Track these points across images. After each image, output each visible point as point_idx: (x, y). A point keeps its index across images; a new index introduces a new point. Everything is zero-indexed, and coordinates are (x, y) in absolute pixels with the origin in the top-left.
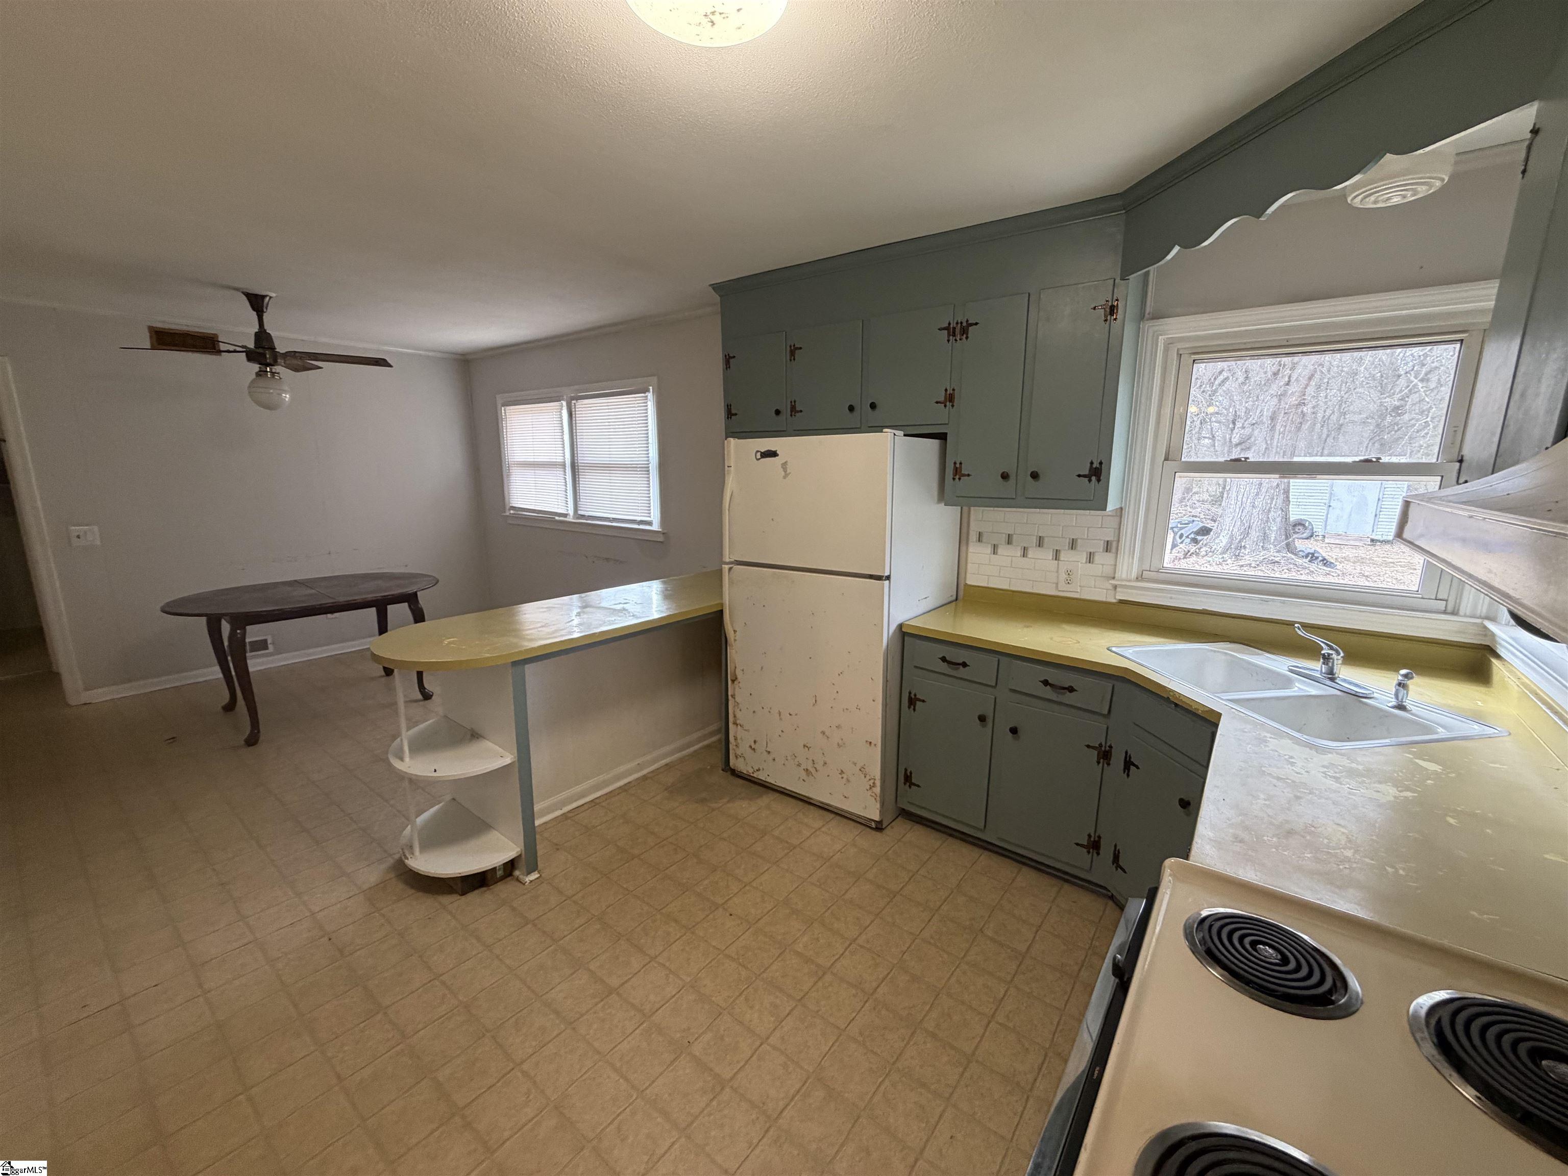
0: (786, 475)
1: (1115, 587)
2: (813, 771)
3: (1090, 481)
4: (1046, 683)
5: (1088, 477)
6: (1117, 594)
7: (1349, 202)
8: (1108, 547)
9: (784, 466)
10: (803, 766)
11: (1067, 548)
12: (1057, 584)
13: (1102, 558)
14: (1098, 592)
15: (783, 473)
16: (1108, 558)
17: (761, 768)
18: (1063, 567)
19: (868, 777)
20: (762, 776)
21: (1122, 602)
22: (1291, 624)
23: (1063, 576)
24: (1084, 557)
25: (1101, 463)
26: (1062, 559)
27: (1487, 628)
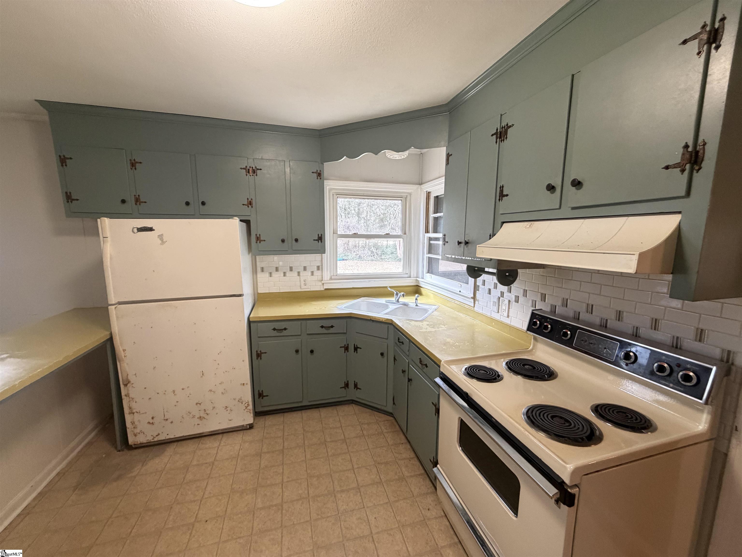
1: (323, 284)
2: (205, 416)
3: (318, 242)
4: (322, 327)
5: (318, 240)
6: (324, 286)
7: (387, 155)
8: (318, 268)
9: (161, 237)
10: (198, 416)
11: (303, 270)
12: (301, 286)
13: (317, 273)
14: (318, 287)
15: (160, 242)
16: (319, 273)
17: (160, 433)
18: (302, 279)
19: (244, 403)
20: (162, 437)
21: (326, 289)
22: (386, 287)
23: (303, 283)
24: (310, 274)
25: (321, 235)
26: (301, 275)
27: (417, 280)
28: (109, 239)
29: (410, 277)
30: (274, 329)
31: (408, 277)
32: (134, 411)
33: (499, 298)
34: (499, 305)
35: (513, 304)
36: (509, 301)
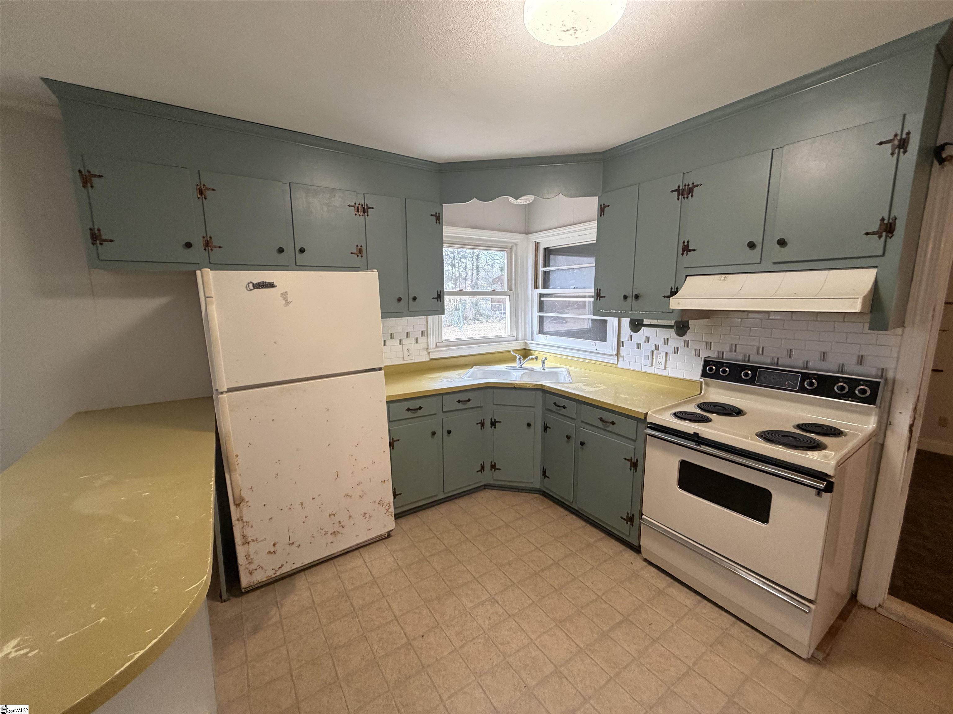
0: (287, 303)
1: (429, 353)
2: (340, 529)
3: (438, 301)
4: (459, 401)
5: (437, 299)
6: (430, 356)
8: (423, 333)
10: (331, 531)
11: (405, 337)
12: (403, 357)
13: (422, 340)
14: (423, 357)
15: (284, 302)
16: (425, 338)
17: (285, 563)
18: (405, 348)
19: (385, 505)
20: (286, 569)
21: (431, 360)
23: (406, 352)
24: (413, 341)
25: (440, 292)
26: (403, 344)
27: (526, 343)
28: (214, 299)
29: (517, 340)
30: (408, 410)
31: (515, 340)
32: (249, 540)
33: (653, 352)
34: (653, 359)
35: (672, 356)
36: (667, 353)
